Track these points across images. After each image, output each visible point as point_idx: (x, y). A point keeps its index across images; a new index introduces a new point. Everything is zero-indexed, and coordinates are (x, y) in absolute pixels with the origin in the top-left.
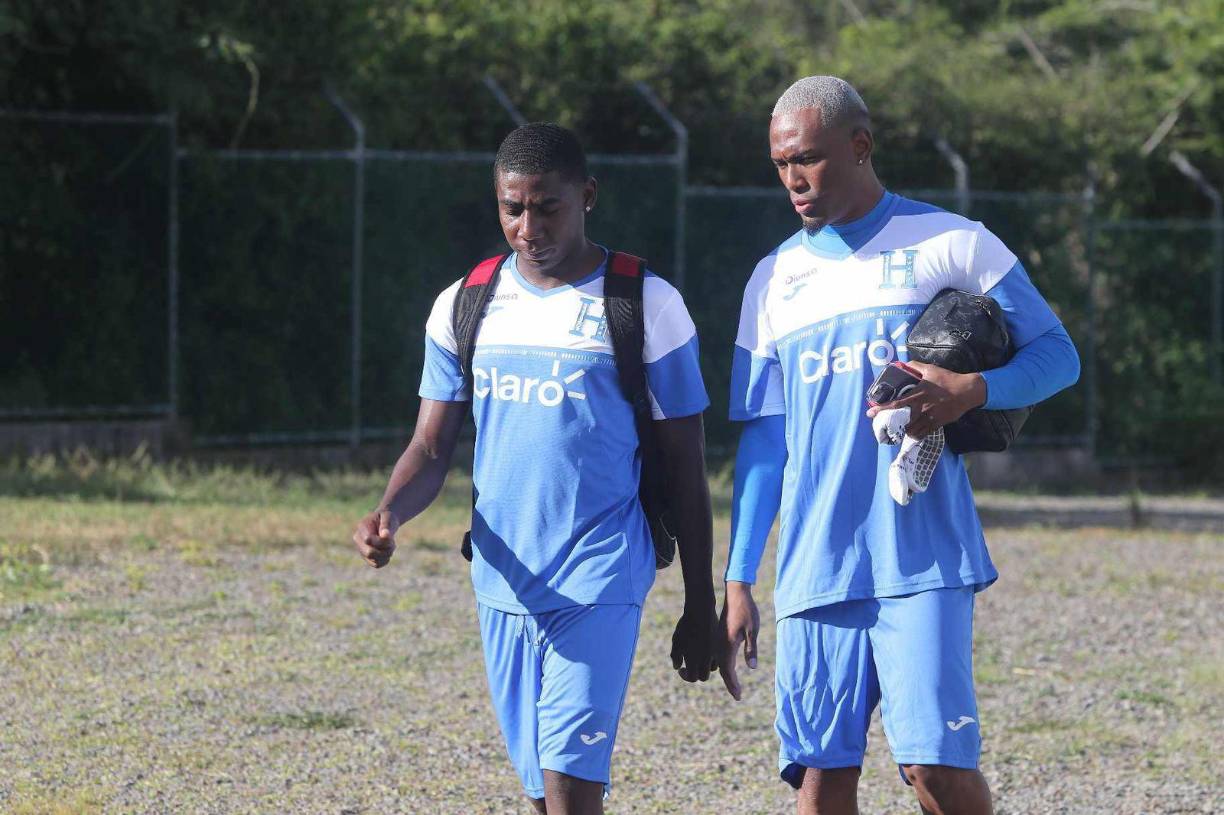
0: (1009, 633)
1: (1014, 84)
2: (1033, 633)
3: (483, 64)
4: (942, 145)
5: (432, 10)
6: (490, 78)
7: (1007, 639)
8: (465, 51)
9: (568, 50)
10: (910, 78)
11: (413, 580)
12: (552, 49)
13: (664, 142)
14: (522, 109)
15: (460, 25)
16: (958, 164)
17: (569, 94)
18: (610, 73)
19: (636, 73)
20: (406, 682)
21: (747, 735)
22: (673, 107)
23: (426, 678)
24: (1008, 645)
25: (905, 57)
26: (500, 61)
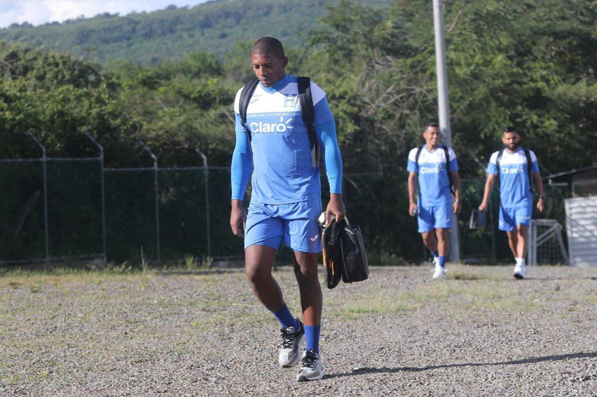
0: (230, 294)
1: (223, 127)
2: (239, 294)
3: (27, 128)
4: (197, 150)
5: (7, 110)
6: (30, 132)
7: (230, 296)
8: (19, 123)
9: (58, 122)
10: (184, 126)
11: (9, 290)
12: (52, 121)
13: (95, 152)
14: (42, 143)
15: (18, 114)
16: (204, 157)
17: (59, 137)
18: (74, 129)
19: (84, 129)
20: (7, 317)
21: (135, 324)
22: (98, 140)
23: (14, 316)
24: (230, 297)
25: (182, 119)
26: (33, 127)
